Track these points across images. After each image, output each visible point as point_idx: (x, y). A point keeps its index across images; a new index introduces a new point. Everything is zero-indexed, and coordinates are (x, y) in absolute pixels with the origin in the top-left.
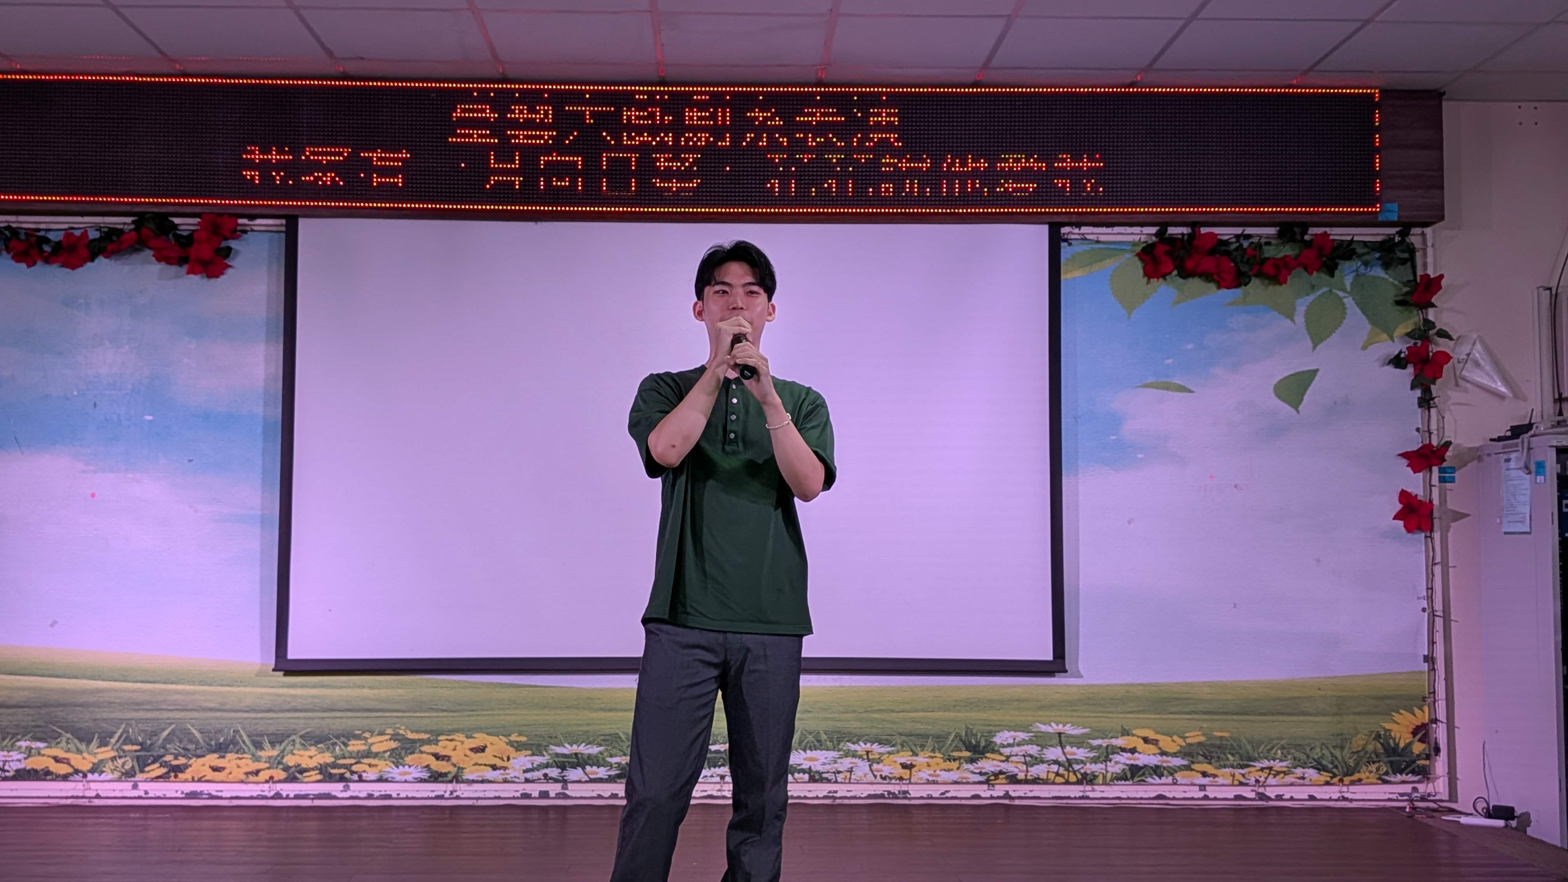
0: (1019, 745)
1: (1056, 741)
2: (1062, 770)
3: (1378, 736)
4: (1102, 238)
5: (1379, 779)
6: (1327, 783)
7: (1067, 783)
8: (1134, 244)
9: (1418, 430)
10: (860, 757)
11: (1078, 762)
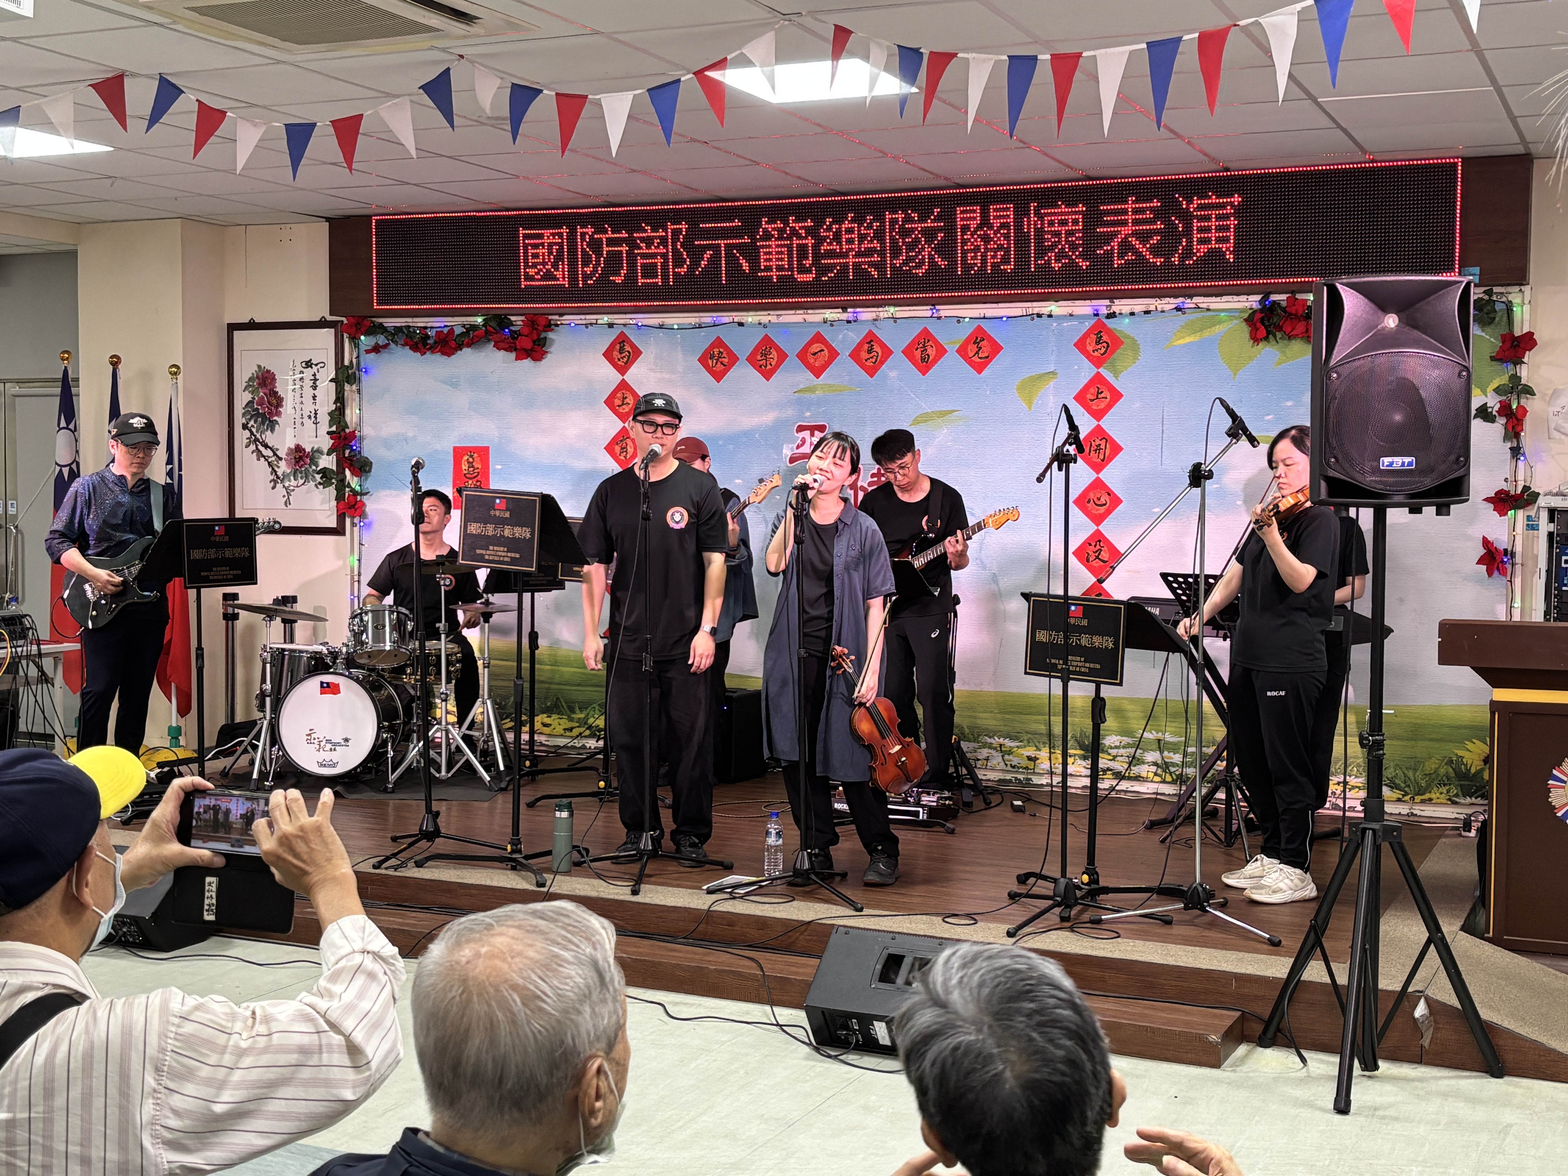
0: (1124, 747)
1: (1156, 746)
2: (1160, 771)
3: (1451, 762)
4: (1212, 306)
5: (1449, 800)
6: (1399, 800)
7: (1164, 782)
8: (1242, 311)
9: (1506, 480)
10: (995, 749)
11: (1174, 765)
